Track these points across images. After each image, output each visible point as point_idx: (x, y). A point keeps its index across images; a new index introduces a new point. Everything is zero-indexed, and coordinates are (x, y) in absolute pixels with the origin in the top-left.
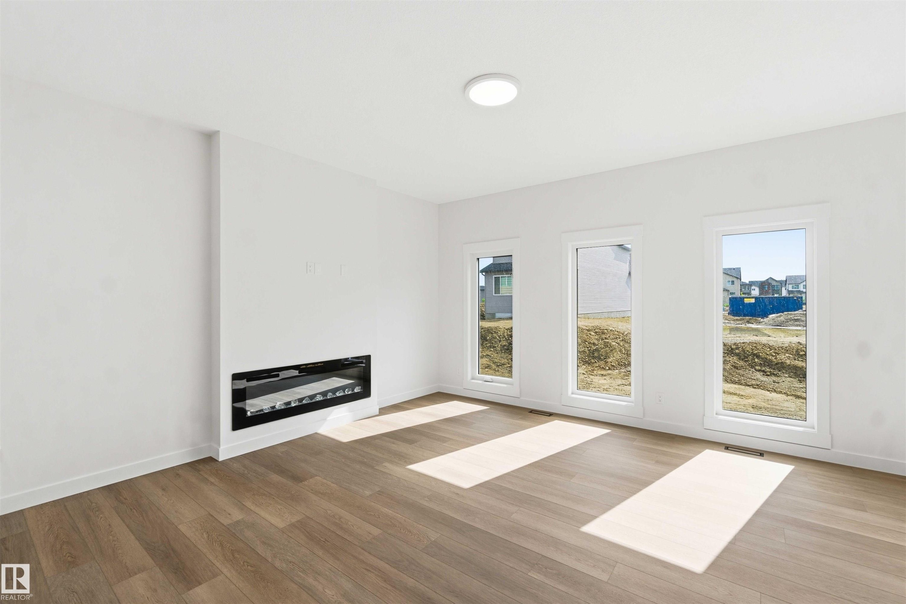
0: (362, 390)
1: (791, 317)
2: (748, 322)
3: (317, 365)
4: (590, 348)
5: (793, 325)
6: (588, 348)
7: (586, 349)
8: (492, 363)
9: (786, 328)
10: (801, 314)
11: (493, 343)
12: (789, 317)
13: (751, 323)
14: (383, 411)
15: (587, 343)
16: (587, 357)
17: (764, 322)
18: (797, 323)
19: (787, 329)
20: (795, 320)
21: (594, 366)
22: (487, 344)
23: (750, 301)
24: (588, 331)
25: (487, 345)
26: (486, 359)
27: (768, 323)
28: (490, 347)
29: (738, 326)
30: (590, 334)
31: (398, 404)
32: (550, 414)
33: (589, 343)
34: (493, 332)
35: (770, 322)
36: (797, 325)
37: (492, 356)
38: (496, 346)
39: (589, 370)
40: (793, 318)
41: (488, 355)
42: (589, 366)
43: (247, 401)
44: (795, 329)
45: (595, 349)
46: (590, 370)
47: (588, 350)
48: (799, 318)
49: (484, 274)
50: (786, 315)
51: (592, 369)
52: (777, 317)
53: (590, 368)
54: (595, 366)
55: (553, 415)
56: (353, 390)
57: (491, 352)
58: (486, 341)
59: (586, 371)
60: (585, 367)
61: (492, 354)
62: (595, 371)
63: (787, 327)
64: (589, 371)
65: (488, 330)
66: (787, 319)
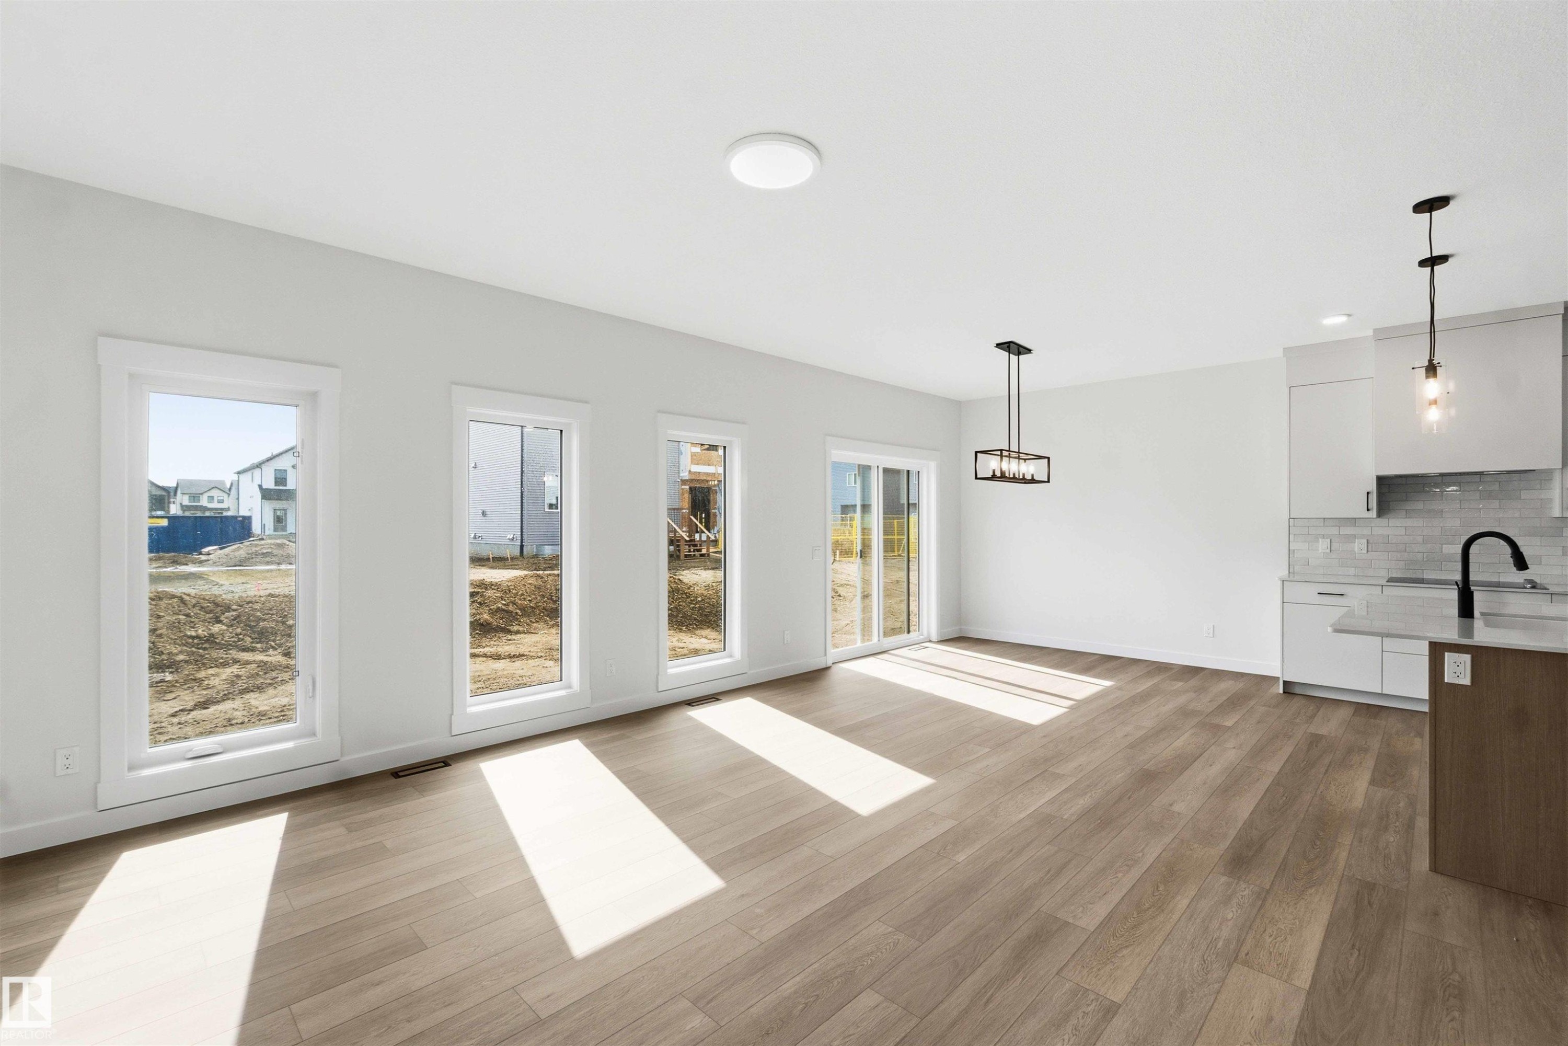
1: (257, 549)
2: (175, 562)
5: (261, 563)
9: (252, 568)
10: (271, 544)
12: (254, 549)
13: (184, 564)
17: (211, 561)
18: (268, 559)
19: (252, 570)
20: (263, 554)
23: (159, 523)
27: (219, 562)
29: (161, 570)
35: (221, 560)
36: (268, 563)
40: (260, 552)
44: (268, 570)
48: (269, 550)
50: (248, 546)
52: (234, 551)
63: (251, 566)
66: (251, 554)
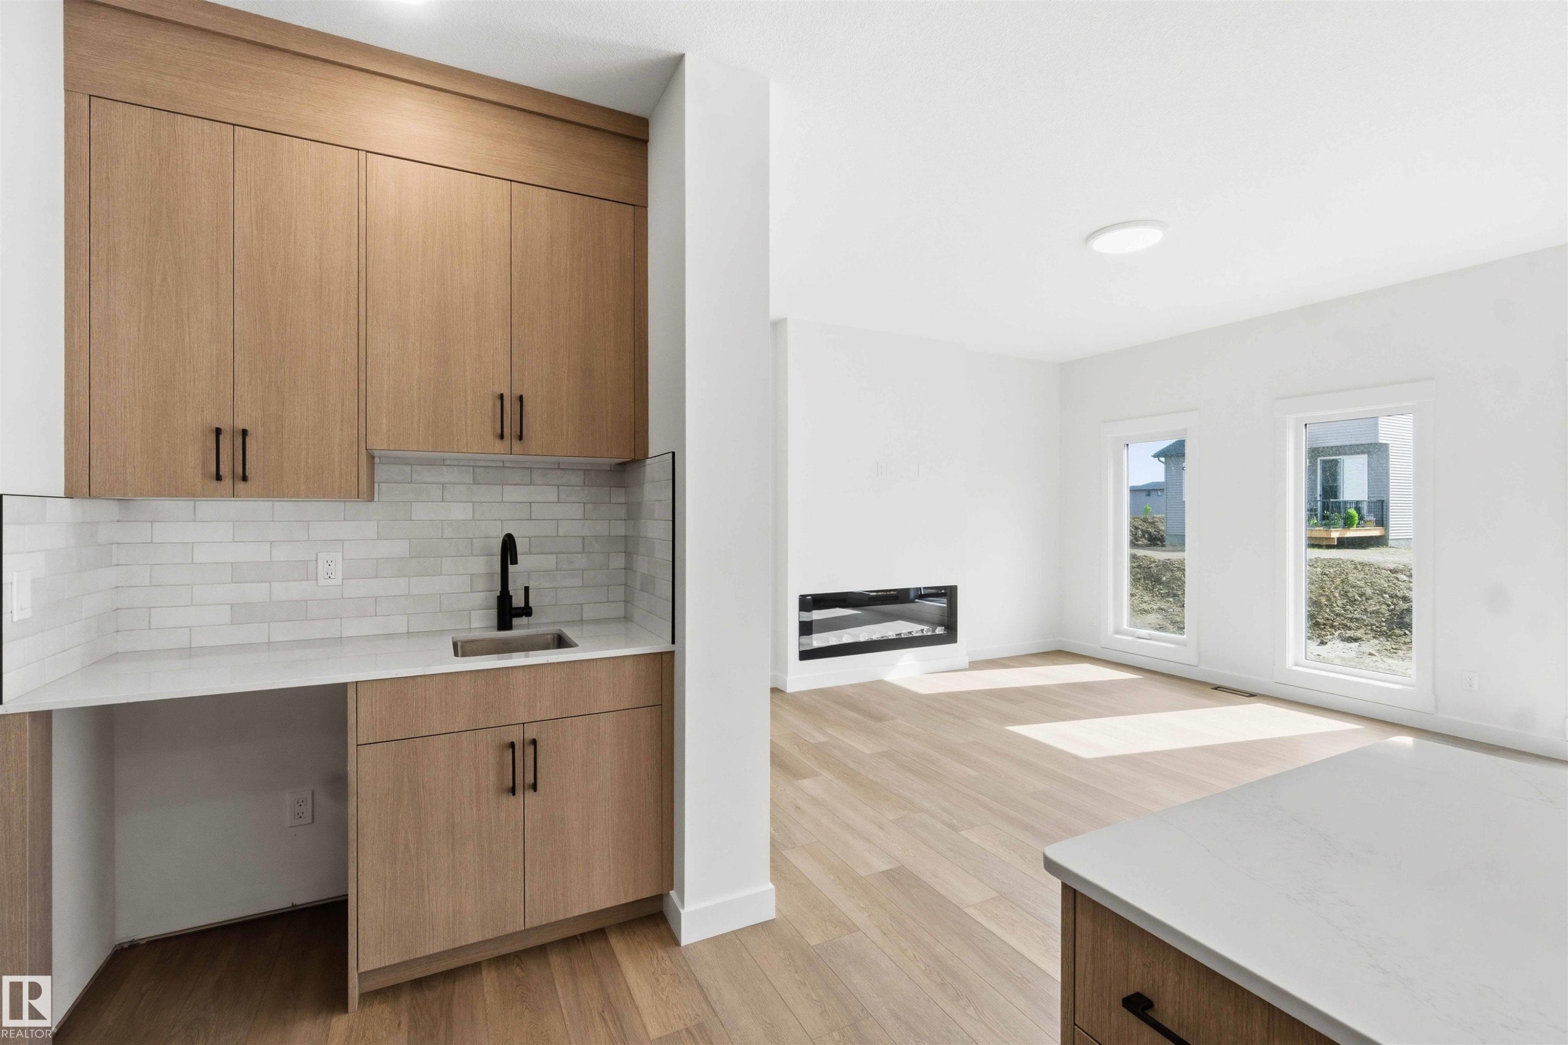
0: (945, 632)
3: (888, 593)
4: (1393, 607)
6: (1389, 606)
7: (1384, 607)
8: (1169, 622)
11: (1173, 589)
14: (975, 665)
15: (1387, 596)
16: (1384, 624)
21: (1399, 642)
22: (1161, 590)
24: (1393, 573)
25: (1161, 592)
26: (1159, 616)
28: (1168, 595)
30: (1397, 579)
31: (998, 660)
32: (1252, 695)
33: (1391, 597)
34: (1175, 569)
37: (1171, 610)
38: (1180, 593)
39: (1385, 648)
41: (1162, 609)
42: (1389, 641)
43: (813, 635)
45: (1405, 608)
46: (1389, 648)
47: (1388, 610)
49: (1163, 459)
51: (1394, 647)
53: (1389, 645)
54: (1402, 642)
55: (1256, 696)
56: (934, 631)
57: (1169, 604)
58: (1160, 584)
59: (1378, 650)
60: (1378, 642)
61: (1170, 607)
62: (1400, 651)
64: (1386, 650)
65: (1164, 565)
